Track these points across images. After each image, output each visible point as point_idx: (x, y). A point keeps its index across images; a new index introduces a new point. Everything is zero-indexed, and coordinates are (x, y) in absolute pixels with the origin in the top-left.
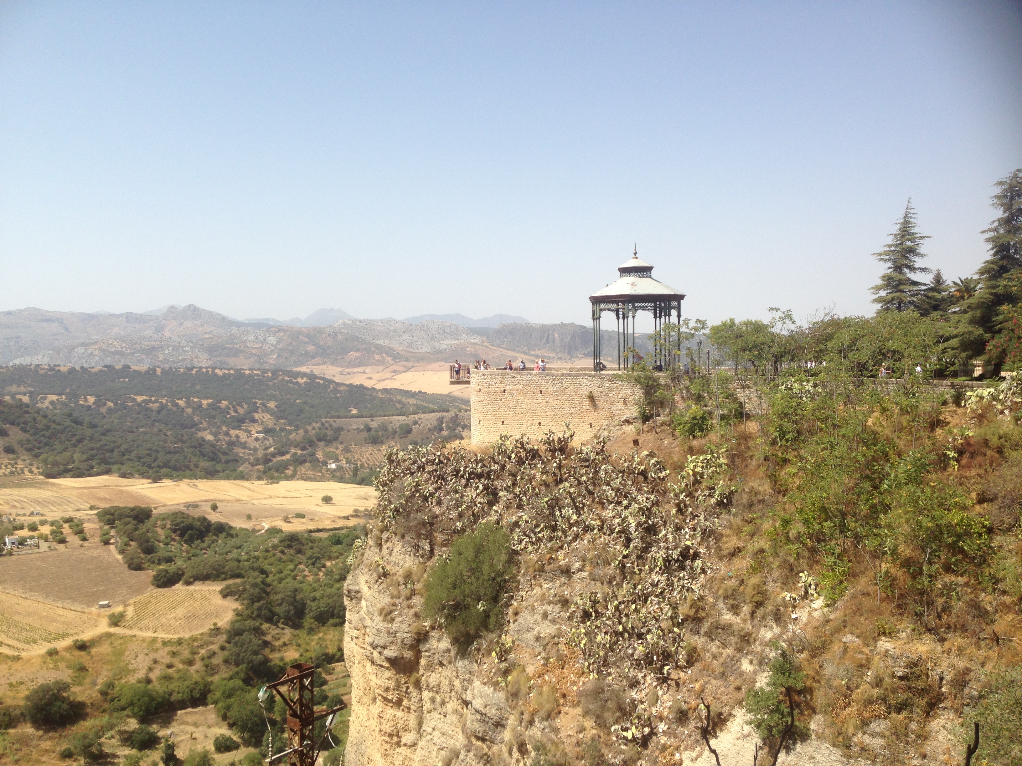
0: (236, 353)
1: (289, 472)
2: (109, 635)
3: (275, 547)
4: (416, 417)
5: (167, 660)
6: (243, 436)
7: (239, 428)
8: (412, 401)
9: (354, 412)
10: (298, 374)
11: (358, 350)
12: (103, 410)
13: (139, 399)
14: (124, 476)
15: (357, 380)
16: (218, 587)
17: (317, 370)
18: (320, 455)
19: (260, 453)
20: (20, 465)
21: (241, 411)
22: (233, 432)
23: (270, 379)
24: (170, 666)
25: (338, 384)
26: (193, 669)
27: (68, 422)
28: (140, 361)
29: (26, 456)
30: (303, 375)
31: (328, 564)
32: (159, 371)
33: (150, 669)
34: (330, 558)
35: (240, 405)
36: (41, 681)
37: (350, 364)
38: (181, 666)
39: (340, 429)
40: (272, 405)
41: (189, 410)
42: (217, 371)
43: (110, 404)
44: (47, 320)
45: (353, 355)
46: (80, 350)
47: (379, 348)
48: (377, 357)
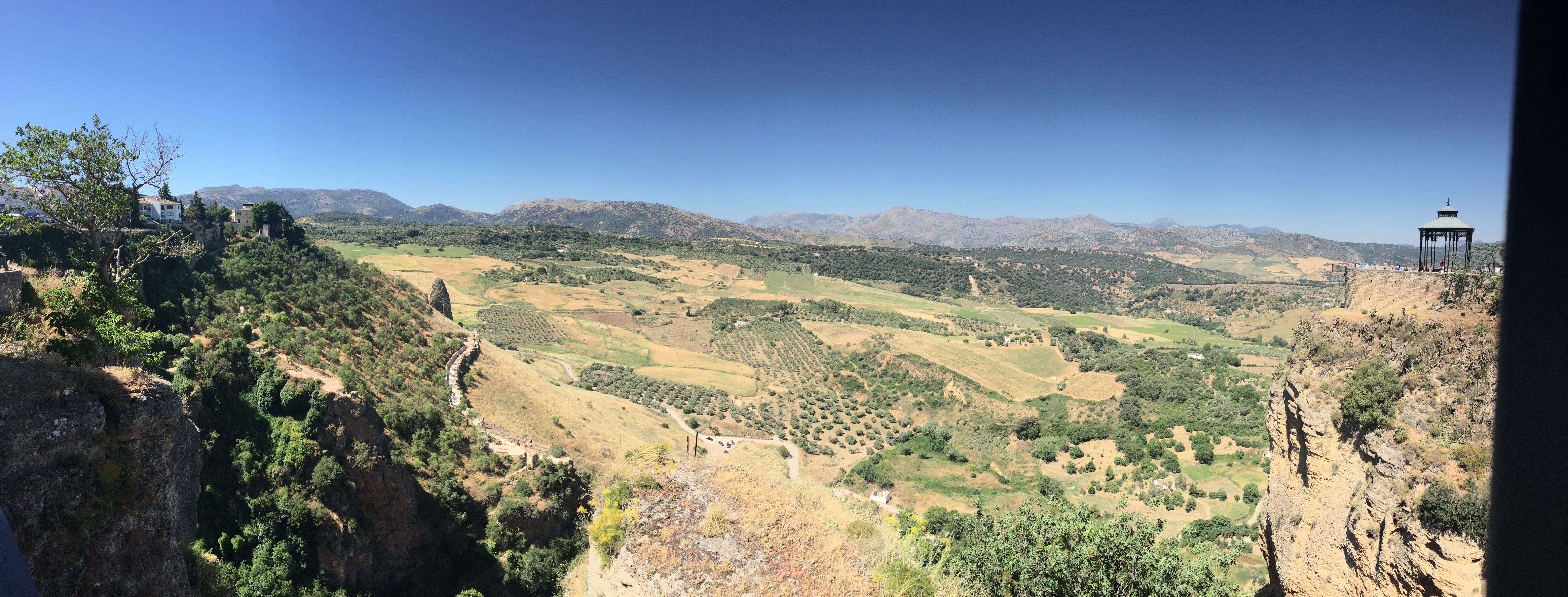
0: (1113, 242)
1: (1143, 312)
2: (1057, 395)
3: (1141, 356)
4: (1217, 286)
5: (1088, 412)
6: (1117, 291)
7: (1114, 285)
8: (1213, 276)
9: (1180, 280)
10: (1148, 256)
11: (1181, 244)
12: (1044, 272)
13: (1063, 267)
14: (1056, 309)
15: (1181, 262)
16: (1114, 375)
17: (1158, 254)
18: (1160, 304)
19: (1127, 302)
20: (1006, 299)
21: (1116, 276)
22: (1112, 288)
23: (1132, 259)
24: (1089, 416)
25: (1171, 264)
26: (1101, 419)
27: (1028, 278)
28: (1061, 246)
29: (1008, 294)
30: (1150, 257)
31: (1172, 368)
32: (1072, 252)
33: (1079, 416)
34: (1172, 365)
35: (1116, 272)
36: (1023, 416)
37: (1177, 252)
38: (1095, 417)
39: (1171, 291)
40: (1133, 273)
41: (1089, 274)
42: (1104, 253)
43: (1048, 269)
44: (1018, 223)
45: (1178, 247)
46: (1032, 239)
47: (1193, 244)
48: (1192, 249)
